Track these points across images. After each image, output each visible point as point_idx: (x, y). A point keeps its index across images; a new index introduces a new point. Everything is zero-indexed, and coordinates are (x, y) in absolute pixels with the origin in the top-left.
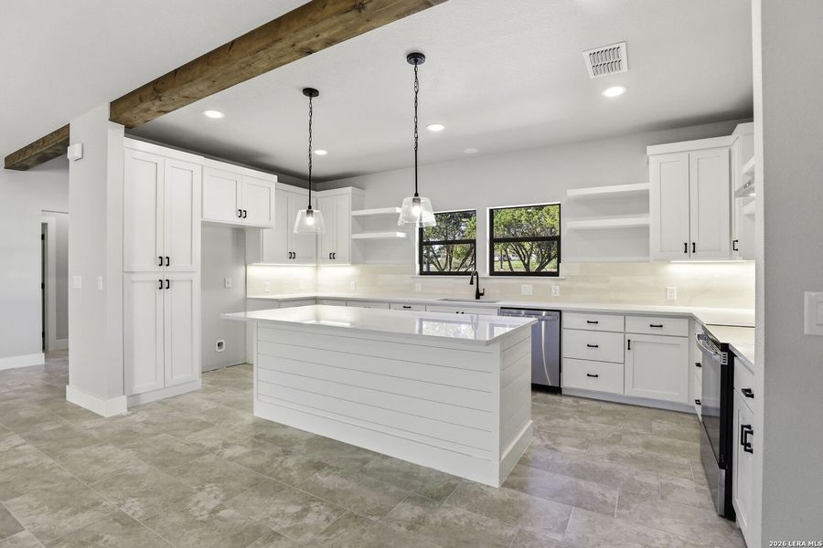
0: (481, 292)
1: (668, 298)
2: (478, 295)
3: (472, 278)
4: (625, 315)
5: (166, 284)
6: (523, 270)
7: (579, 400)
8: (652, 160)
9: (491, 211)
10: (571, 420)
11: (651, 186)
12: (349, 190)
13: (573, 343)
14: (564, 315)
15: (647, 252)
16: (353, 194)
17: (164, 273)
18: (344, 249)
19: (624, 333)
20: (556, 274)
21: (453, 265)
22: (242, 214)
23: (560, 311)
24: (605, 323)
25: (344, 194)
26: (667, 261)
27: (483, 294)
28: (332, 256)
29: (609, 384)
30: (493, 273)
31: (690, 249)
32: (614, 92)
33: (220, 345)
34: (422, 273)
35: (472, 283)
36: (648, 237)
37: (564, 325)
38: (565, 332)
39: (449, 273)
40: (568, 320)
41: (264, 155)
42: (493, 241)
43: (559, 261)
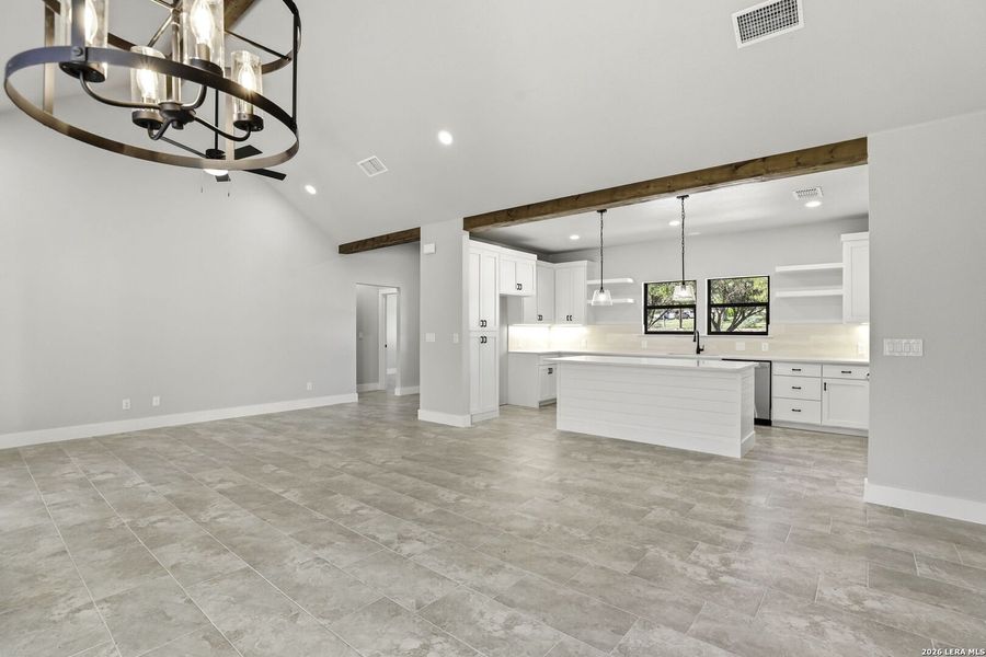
0: (701, 347)
2: (699, 351)
3: (694, 337)
4: (822, 364)
5: (484, 340)
8: (845, 244)
9: (709, 281)
11: (844, 265)
12: (585, 262)
13: (781, 386)
14: (773, 364)
15: (841, 317)
16: (588, 267)
17: (484, 332)
18: (580, 311)
19: (822, 377)
20: (766, 333)
22: (519, 287)
23: (770, 362)
24: (806, 370)
25: (581, 266)
26: (858, 323)
27: (702, 350)
28: (569, 318)
29: (810, 416)
30: (710, 333)
34: (647, 332)
35: (693, 341)
36: (842, 304)
37: (773, 372)
38: (774, 378)
40: (776, 368)
41: (527, 239)
42: (711, 305)
43: (768, 323)
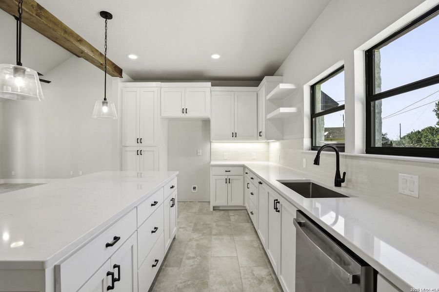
5: (139, 153)
12: (265, 79)
16: (268, 82)
17: (139, 147)
22: (185, 111)
25: (264, 84)
33: (194, 188)
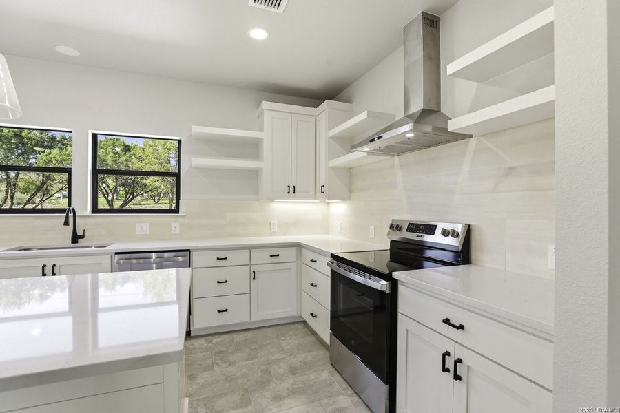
0: (80, 233)
1: (272, 230)
2: (75, 238)
3: (67, 217)
4: (250, 248)
6: (107, 207)
7: (211, 338)
8: (266, 113)
9: (94, 135)
10: (216, 368)
11: (264, 135)
14: (194, 255)
15: (257, 192)
19: (250, 265)
20: (176, 211)
21: (15, 201)
23: (189, 250)
24: (233, 257)
26: (272, 200)
27: (82, 237)
31: (292, 190)
32: (259, 34)
35: (66, 223)
39: (11, 211)
42: (96, 172)
43: (178, 198)
